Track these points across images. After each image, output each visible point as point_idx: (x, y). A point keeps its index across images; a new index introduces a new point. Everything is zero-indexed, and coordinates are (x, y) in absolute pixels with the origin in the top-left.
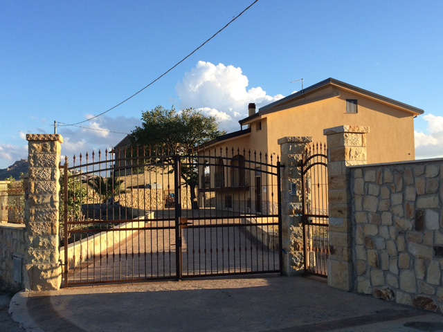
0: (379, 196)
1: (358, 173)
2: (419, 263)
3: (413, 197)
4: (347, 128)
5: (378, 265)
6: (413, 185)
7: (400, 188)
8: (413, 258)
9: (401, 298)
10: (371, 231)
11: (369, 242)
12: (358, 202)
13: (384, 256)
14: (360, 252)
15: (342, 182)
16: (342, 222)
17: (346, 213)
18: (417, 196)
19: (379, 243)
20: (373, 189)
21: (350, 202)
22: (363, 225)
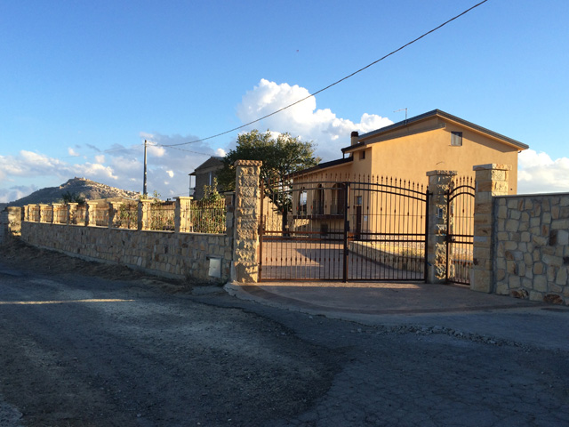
0: (520, 220)
1: (502, 202)
2: (550, 269)
3: (549, 221)
4: (494, 166)
5: (516, 272)
6: (550, 212)
7: (538, 213)
8: (546, 266)
9: (533, 296)
10: (512, 246)
11: (509, 255)
12: (501, 224)
13: (522, 265)
14: (500, 263)
15: (488, 208)
16: (486, 240)
17: (490, 233)
18: (552, 220)
19: (518, 256)
20: (515, 214)
21: (494, 224)
22: (504, 242)
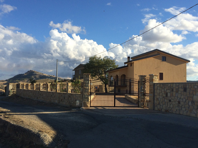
0: (160, 90)
1: (156, 84)
2: (166, 103)
3: (166, 90)
4: (154, 75)
5: (159, 104)
6: (166, 88)
7: (163, 88)
9: (163, 110)
10: (158, 97)
11: (157, 99)
12: (156, 91)
13: (160, 102)
14: (156, 101)
15: (152, 86)
16: (152, 95)
17: (153, 93)
18: (167, 90)
19: (159, 99)
20: (159, 88)
21: (154, 91)
22: (156, 96)
